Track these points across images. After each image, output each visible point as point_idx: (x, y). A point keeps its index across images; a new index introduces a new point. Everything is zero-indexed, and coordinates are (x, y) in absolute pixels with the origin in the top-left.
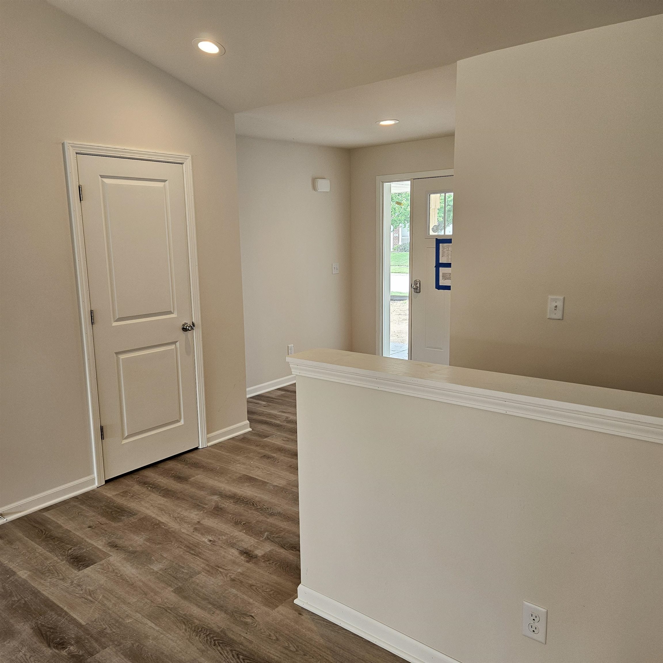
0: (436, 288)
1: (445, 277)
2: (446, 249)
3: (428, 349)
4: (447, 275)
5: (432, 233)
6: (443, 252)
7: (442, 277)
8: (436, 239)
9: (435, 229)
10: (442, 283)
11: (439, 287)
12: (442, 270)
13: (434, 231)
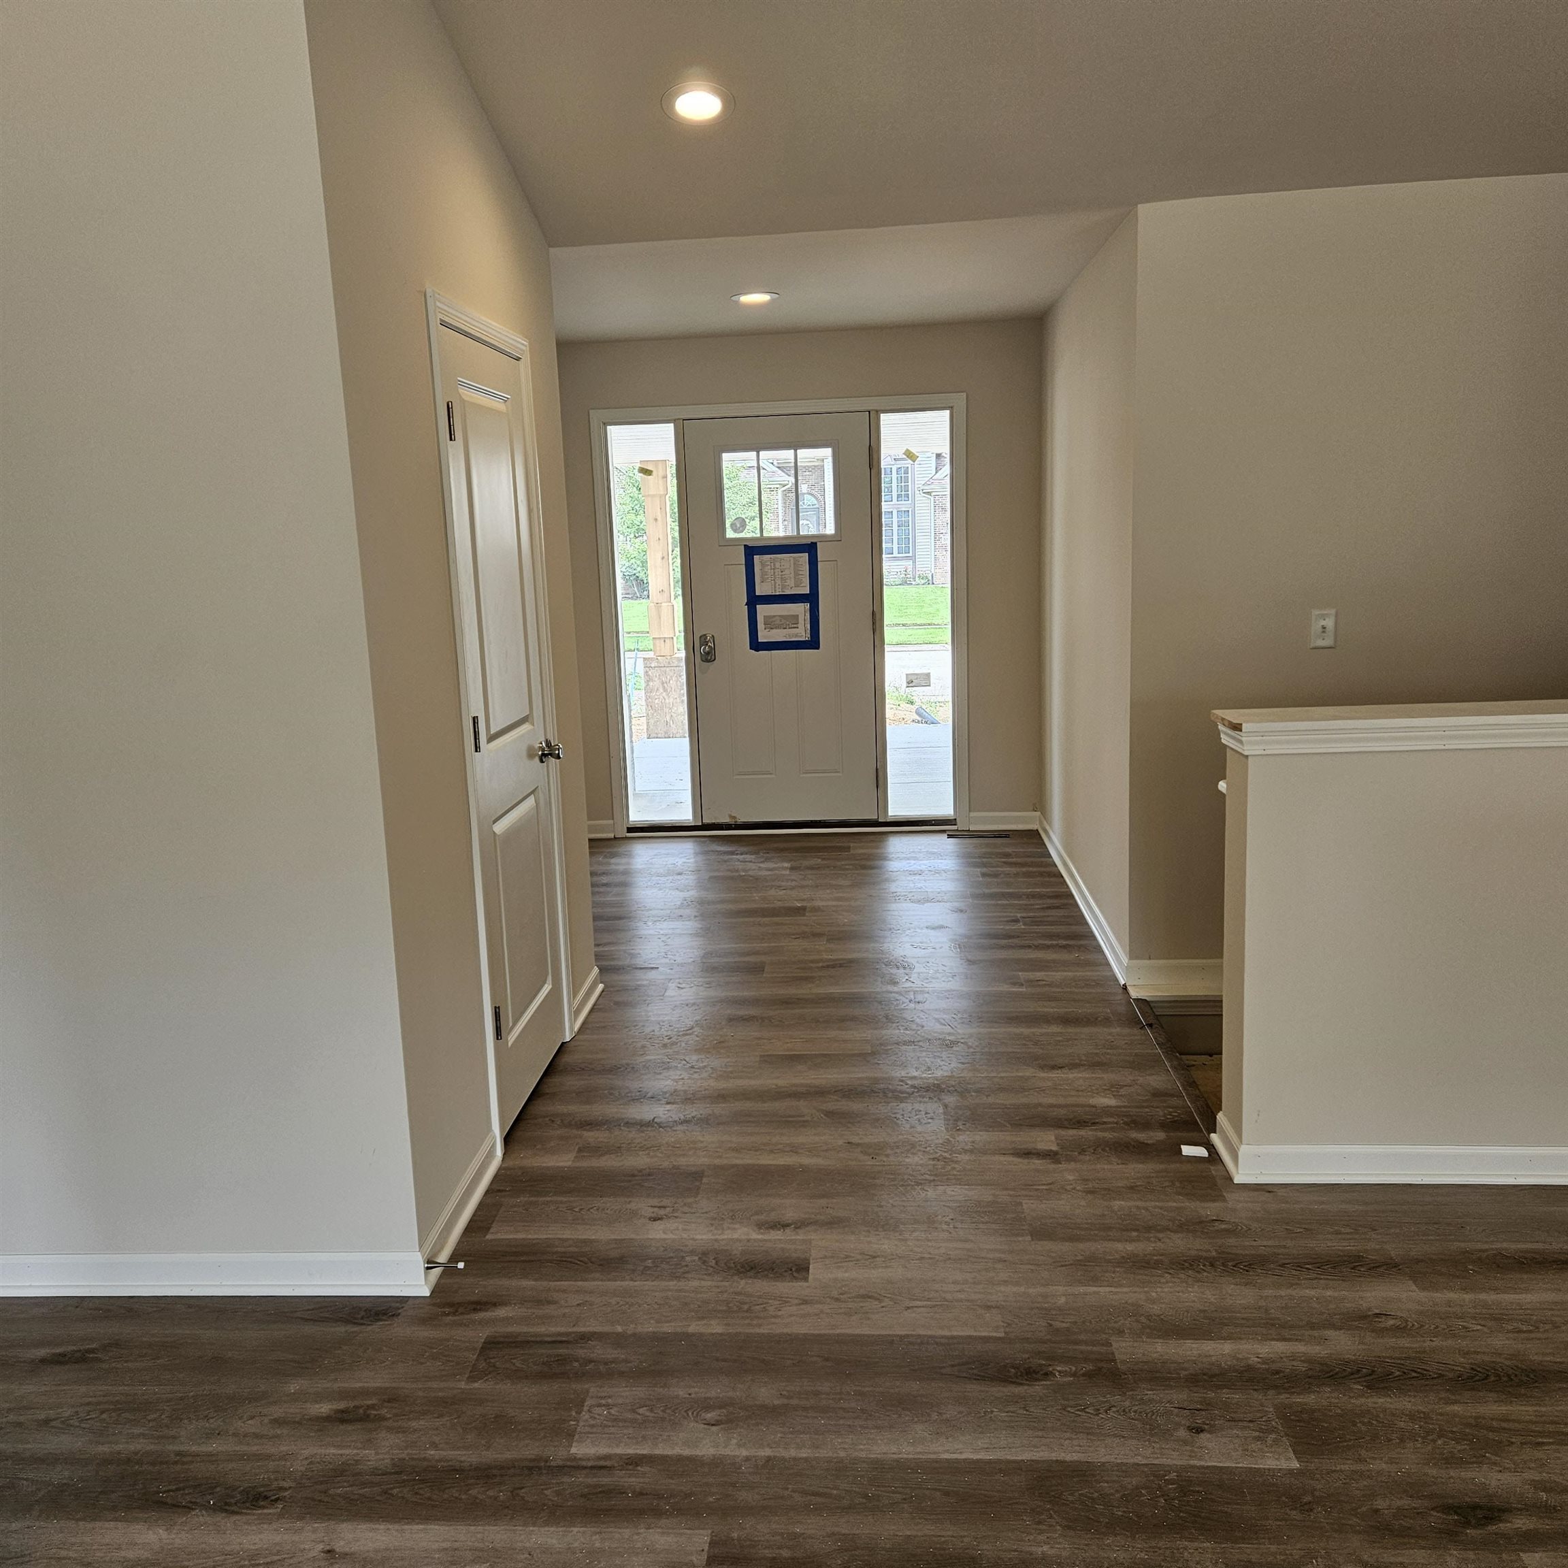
0: (751, 649)
1: (770, 624)
2: (769, 567)
3: (738, 777)
4: (774, 619)
5: (730, 534)
6: (763, 574)
7: (765, 624)
8: (745, 545)
9: (738, 525)
10: (763, 637)
11: (756, 645)
12: (762, 610)
13: (735, 531)
